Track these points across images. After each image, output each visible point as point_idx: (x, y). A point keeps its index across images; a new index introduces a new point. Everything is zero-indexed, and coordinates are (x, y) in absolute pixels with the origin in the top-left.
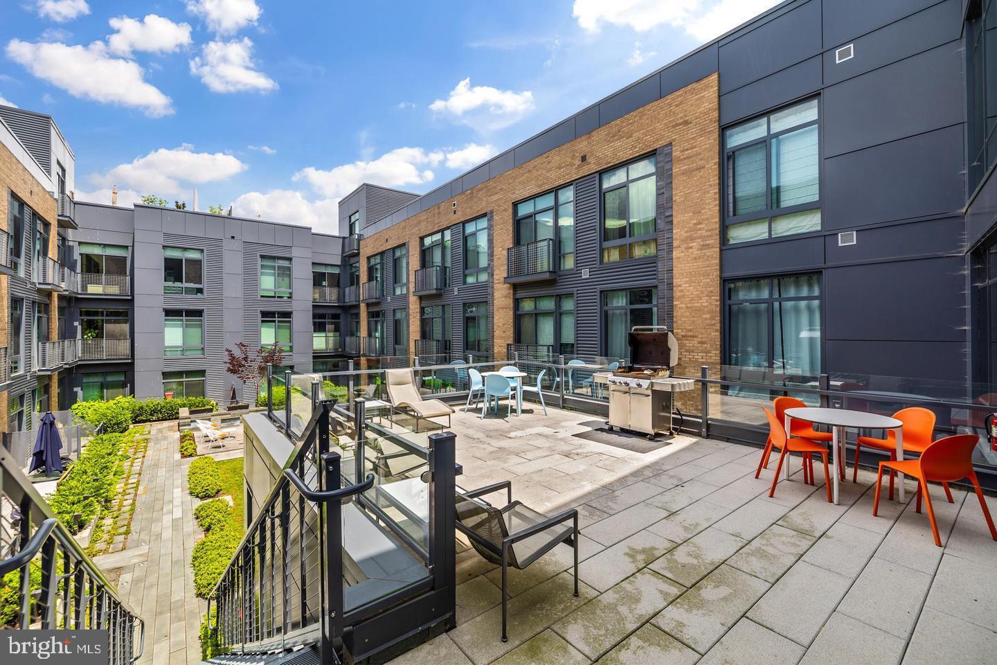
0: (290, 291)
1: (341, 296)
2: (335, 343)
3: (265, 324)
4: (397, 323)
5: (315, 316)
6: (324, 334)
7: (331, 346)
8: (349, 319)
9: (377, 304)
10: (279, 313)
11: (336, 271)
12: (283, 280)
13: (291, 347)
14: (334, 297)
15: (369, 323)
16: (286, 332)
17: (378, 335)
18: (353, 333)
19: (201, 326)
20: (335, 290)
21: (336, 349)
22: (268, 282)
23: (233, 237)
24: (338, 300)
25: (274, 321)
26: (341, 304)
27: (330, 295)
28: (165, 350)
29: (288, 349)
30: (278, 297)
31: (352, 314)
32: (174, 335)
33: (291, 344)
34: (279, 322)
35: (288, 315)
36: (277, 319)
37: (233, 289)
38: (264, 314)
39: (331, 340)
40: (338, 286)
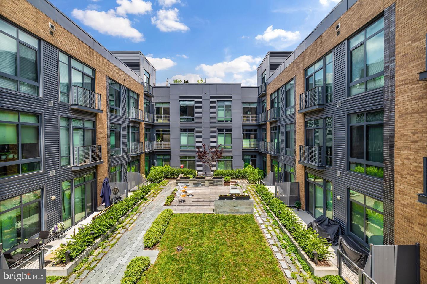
0: (231, 117)
1: (258, 119)
2: (254, 145)
3: (219, 135)
4: (287, 134)
5: (243, 130)
6: (248, 140)
7: (252, 146)
8: (262, 131)
9: (276, 122)
10: (226, 129)
11: (255, 106)
12: (228, 112)
13: (232, 146)
14: (254, 120)
15: (271, 133)
16: (229, 139)
17: (276, 140)
18: (264, 140)
19: (193, 136)
20: (254, 116)
21: (255, 148)
22: (221, 114)
23: (206, 93)
24: (256, 121)
25: (224, 133)
26: (257, 124)
27: (252, 119)
28: (181, 146)
29: (230, 147)
30: (226, 121)
31: (263, 129)
32: (184, 140)
33: (231, 145)
34: (226, 133)
35: (230, 130)
36: (225, 132)
37: (206, 118)
38: (220, 130)
39: (252, 143)
40: (256, 114)
